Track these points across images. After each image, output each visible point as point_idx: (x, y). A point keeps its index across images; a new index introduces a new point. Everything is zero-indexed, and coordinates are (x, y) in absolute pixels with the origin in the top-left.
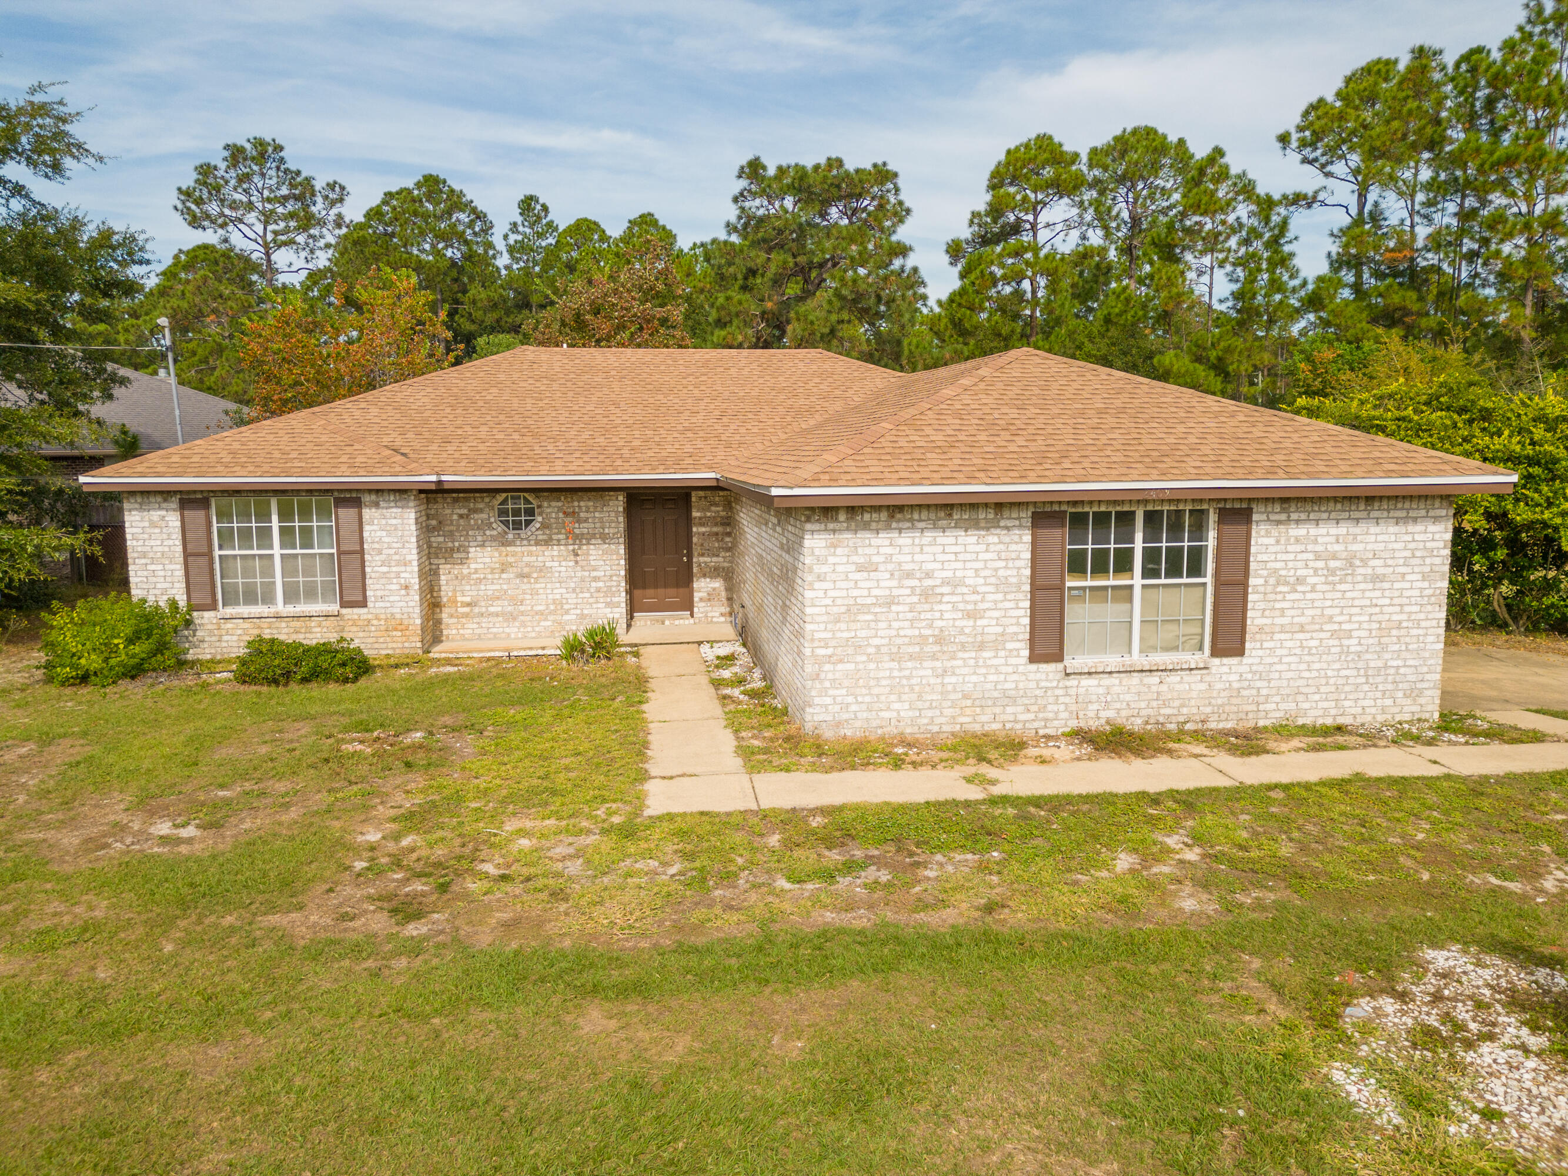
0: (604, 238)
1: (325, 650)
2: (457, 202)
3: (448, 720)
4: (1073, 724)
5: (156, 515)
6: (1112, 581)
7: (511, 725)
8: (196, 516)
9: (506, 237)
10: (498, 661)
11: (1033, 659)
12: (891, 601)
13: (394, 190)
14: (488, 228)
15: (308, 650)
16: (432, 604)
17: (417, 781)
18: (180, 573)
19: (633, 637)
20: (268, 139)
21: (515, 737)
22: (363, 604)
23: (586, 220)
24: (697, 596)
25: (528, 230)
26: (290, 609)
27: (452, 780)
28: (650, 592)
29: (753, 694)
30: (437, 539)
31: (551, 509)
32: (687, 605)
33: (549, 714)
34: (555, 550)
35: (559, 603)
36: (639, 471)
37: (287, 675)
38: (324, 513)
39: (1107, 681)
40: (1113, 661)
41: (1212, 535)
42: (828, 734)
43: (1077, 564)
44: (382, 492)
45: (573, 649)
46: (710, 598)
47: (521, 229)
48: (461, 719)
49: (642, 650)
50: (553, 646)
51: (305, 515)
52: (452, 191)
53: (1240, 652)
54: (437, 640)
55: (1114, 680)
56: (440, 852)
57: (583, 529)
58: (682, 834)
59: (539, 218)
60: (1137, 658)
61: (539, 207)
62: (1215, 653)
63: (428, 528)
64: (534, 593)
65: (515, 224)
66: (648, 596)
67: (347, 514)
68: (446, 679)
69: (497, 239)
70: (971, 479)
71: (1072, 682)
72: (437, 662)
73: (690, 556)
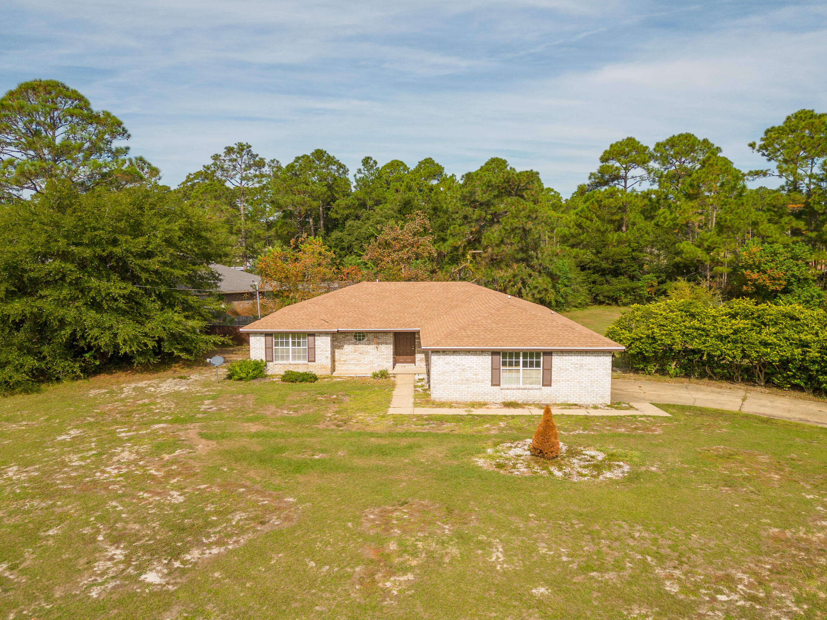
0: (406, 168)
1: (306, 374)
2: (331, 160)
3: (341, 393)
4: (504, 400)
5: (258, 338)
6: (514, 368)
7: (357, 395)
8: (269, 338)
9: (355, 176)
10: (353, 377)
11: (492, 385)
12: (454, 371)
13: (300, 155)
14: (346, 172)
15: (301, 374)
16: (333, 361)
17: (337, 406)
18: (264, 352)
19: (395, 371)
20: (245, 143)
21: (359, 398)
22: (314, 361)
23: (396, 161)
24: (417, 360)
25: (366, 172)
26: (294, 362)
27: (344, 406)
28: (401, 357)
29: (424, 390)
30: (335, 343)
31: (370, 336)
32: (414, 362)
33: (367, 393)
34: (371, 346)
35: (372, 361)
36: (397, 327)
37: (296, 380)
38: (304, 338)
39: (513, 391)
40: (514, 386)
41: (542, 358)
42: (437, 400)
43: (504, 364)
44: (321, 334)
45: (375, 376)
46: (421, 360)
47: (363, 171)
48: (345, 393)
49: (397, 376)
50: (370, 374)
51: (299, 338)
52: (329, 157)
53: (550, 385)
54: (334, 370)
55: (515, 391)
56: (344, 418)
57: (380, 341)
58: (395, 418)
59: (372, 166)
60: (521, 386)
61: (372, 162)
62: (543, 385)
63: (332, 341)
64: (364, 358)
65: (360, 170)
66: (401, 358)
67: (311, 338)
68: (339, 383)
69: (350, 176)
70: (473, 345)
71: (503, 391)
72: (335, 377)
73: (415, 348)
